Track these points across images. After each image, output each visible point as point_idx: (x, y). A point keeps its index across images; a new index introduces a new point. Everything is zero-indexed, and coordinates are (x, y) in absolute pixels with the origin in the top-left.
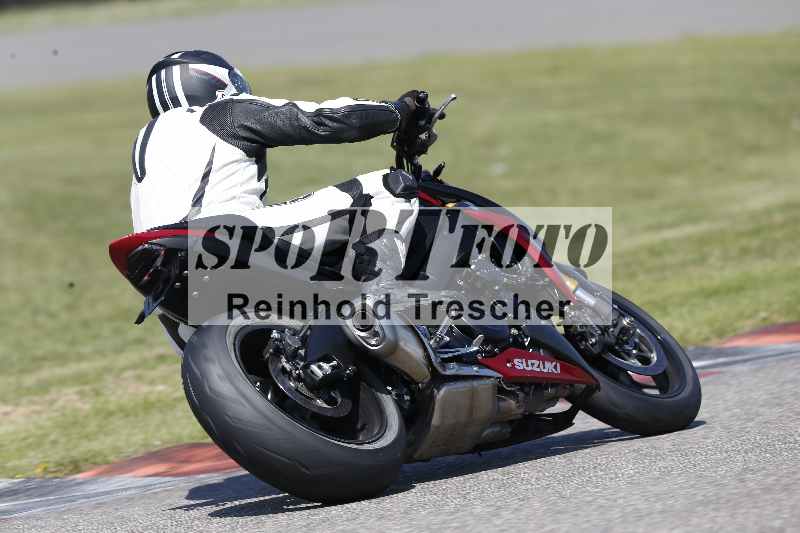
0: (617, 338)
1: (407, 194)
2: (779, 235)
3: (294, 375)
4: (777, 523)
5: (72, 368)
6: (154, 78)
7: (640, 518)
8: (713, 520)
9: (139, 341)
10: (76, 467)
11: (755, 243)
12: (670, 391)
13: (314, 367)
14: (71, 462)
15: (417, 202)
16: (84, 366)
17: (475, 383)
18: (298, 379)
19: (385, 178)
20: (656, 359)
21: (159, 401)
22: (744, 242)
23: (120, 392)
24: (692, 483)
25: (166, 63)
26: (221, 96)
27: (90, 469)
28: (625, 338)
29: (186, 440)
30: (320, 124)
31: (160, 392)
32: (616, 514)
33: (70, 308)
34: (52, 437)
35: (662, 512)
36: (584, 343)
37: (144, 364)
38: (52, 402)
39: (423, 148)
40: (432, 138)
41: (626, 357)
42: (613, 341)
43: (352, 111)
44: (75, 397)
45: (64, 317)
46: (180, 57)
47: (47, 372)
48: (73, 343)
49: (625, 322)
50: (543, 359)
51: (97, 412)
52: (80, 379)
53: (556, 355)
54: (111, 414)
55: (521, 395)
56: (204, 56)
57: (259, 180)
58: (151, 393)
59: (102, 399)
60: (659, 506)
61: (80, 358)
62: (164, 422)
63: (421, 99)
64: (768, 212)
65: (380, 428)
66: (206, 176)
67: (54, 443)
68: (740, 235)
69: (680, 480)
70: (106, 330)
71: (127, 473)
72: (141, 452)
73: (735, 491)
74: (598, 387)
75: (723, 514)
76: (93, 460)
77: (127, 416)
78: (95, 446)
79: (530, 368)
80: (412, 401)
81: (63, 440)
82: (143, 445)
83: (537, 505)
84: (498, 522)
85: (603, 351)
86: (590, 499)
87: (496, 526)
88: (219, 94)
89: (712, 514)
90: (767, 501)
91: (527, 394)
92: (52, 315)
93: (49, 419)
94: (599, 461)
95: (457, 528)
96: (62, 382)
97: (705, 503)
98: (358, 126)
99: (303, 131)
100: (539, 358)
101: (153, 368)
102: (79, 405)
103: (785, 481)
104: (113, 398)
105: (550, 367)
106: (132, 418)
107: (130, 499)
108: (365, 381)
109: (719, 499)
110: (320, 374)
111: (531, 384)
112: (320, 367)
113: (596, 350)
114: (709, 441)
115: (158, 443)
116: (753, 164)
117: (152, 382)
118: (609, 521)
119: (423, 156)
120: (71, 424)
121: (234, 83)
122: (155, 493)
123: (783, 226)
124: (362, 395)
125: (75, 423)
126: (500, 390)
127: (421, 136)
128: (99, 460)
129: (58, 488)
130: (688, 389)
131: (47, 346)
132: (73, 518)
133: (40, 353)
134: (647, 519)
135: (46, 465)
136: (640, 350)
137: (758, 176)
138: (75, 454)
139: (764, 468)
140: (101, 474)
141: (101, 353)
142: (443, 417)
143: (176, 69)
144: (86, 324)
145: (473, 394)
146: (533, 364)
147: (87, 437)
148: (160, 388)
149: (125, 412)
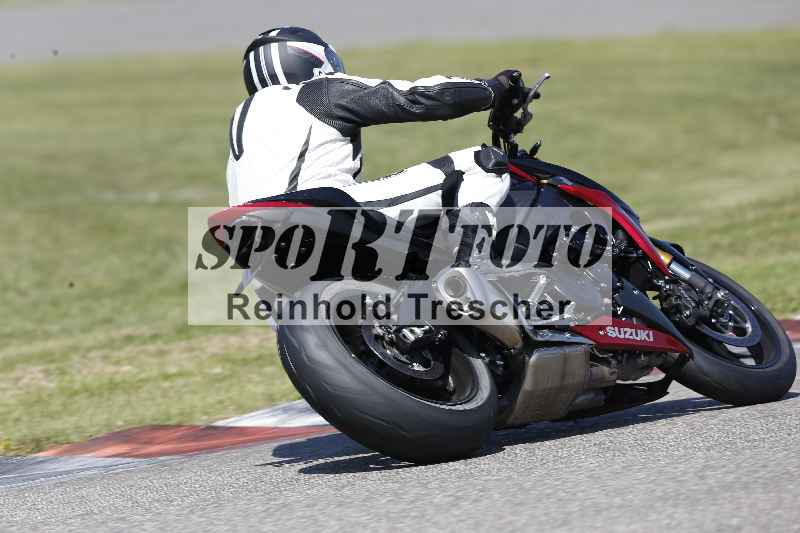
0: (712, 311)
1: (498, 170)
2: (750, 232)
3: (387, 339)
4: (735, 522)
5: (38, 347)
6: (252, 54)
7: (599, 512)
8: (670, 517)
9: (108, 321)
10: (38, 445)
11: (726, 240)
12: (764, 362)
13: (406, 331)
14: (33, 440)
15: (509, 177)
16: (52, 344)
17: (567, 350)
18: (392, 343)
19: (477, 154)
20: (750, 330)
21: (124, 381)
22: (716, 238)
23: (85, 372)
24: (653, 478)
25: (264, 41)
26: (318, 74)
27: (52, 448)
28: (720, 311)
29: (148, 421)
30: (414, 102)
31: (126, 373)
32: (574, 507)
33: (40, 285)
34: (15, 415)
35: (620, 507)
36: (678, 315)
37: (111, 344)
38: (18, 379)
39: (519, 127)
40: (527, 116)
41: (723, 329)
42: (708, 313)
43: (445, 88)
44: (41, 376)
45: (35, 294)
46: (278, 34)
47: (13, 350)
48: (41, 321)
49: (720, 295)
50: (636, 327)
51: (62, 391)
52: (46, 357)
53: (649, 324)
54: (76, 393)
55: (614, 362)
56: (300, 33)
57: (354, 159)
58: (116, 373)
59: (67, 378)
60: (617, 501)
61: (48, 336)
62: (128, 403)
63: (515, 78)
64: (741, 209)
65: (472, 390)
66: (302, 156)
67: (17, 420)
68: (713, 231)
69: (641, 475)
70: (75, 309)
71: (88, 452)
72: (104, 432)
73: (695, 488)
74: (692, 356)
75: (680, 510)
76: (54, 439)
77: (92, 395)
78: (58, 425)
79: (622, 336)
80: (505, 367)
81: (25, 418)
82: (105, 425)
83: (496, 496)
84: (457, 513)
85: (697, 323)
86: (549, 491)
87: (455, 516)
88: (316, 71)
89: (670, 510)
90: (725, 499)
91: (619, 362)
92: (22, 293)
93: (13, 396)
94: (560, 454)
95: (415, 517)
96: (28, 359)
97: (664, 499)
98: (451, 103)
99: (397, 108)
100: (632, 326)
101: (120, 348)
102: (44, 383)
103: (744, 479)
104: (78, 378)
105: (643, 335)
106: (96, 399)
107: (91, 479)
108: (457, 347)
109: (679, 495)
110: (412, 337)
111: (624, 352)
112: (412, 332)
113: (691, 322)
114: (670, 437)
115: (120, 423)
116: (727, 161)
117: (118, 363)
118: (569, 514)
119: (519, 134)
120: (36, 402)
121: (329, 61)
122: (117, 474)
123: (756, 223)
124: (453, 359)
125: (39, 401)
126: (593, 358)
127: (515, 115)
128: (61, 438)
129: (18, 466)
130: (784, 358)
131: (16, 323)
132: (31, 496)
133: (8, 330)
134: (605, 513)
135: (7, 443)
136: (736, 322)
137: (732, 173)
138: (38, 432)
139: (724, 466)
140: (61, 454)
141: (67, 332)
142: (536, 382)
143: (274, 47)
144: (55, 303)
145: (566, 359)
146: (625, 332)
147: (51, 416)
148: (126, 368)
149: (89, 391)
